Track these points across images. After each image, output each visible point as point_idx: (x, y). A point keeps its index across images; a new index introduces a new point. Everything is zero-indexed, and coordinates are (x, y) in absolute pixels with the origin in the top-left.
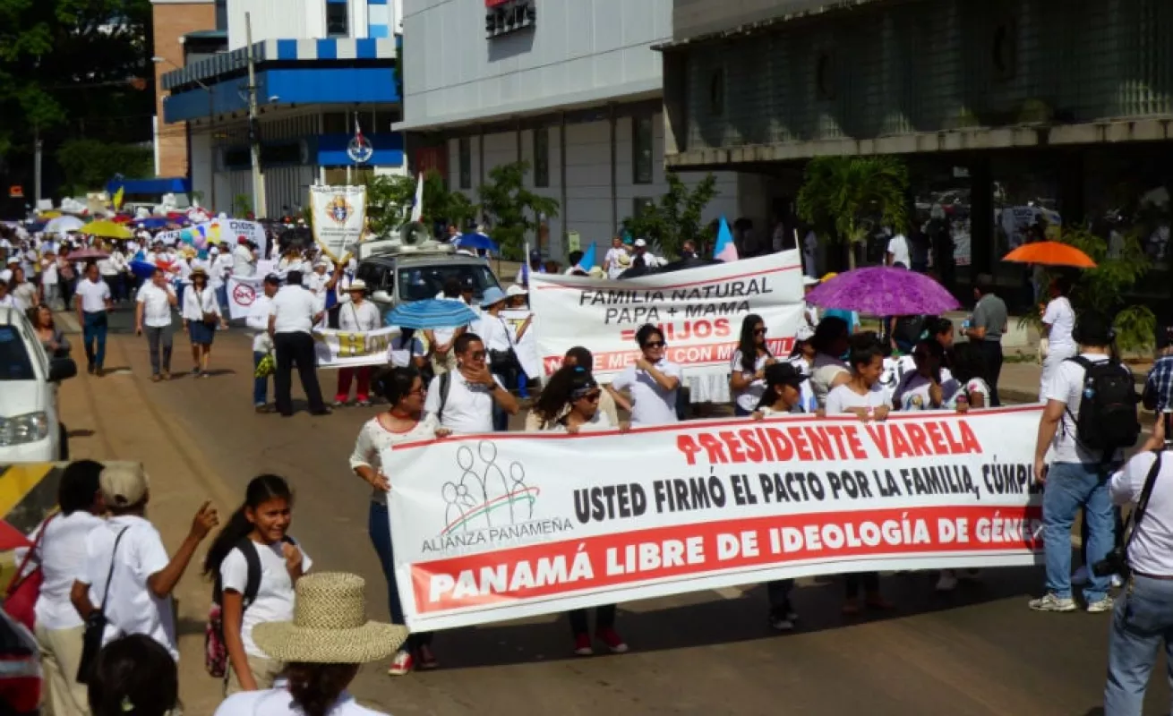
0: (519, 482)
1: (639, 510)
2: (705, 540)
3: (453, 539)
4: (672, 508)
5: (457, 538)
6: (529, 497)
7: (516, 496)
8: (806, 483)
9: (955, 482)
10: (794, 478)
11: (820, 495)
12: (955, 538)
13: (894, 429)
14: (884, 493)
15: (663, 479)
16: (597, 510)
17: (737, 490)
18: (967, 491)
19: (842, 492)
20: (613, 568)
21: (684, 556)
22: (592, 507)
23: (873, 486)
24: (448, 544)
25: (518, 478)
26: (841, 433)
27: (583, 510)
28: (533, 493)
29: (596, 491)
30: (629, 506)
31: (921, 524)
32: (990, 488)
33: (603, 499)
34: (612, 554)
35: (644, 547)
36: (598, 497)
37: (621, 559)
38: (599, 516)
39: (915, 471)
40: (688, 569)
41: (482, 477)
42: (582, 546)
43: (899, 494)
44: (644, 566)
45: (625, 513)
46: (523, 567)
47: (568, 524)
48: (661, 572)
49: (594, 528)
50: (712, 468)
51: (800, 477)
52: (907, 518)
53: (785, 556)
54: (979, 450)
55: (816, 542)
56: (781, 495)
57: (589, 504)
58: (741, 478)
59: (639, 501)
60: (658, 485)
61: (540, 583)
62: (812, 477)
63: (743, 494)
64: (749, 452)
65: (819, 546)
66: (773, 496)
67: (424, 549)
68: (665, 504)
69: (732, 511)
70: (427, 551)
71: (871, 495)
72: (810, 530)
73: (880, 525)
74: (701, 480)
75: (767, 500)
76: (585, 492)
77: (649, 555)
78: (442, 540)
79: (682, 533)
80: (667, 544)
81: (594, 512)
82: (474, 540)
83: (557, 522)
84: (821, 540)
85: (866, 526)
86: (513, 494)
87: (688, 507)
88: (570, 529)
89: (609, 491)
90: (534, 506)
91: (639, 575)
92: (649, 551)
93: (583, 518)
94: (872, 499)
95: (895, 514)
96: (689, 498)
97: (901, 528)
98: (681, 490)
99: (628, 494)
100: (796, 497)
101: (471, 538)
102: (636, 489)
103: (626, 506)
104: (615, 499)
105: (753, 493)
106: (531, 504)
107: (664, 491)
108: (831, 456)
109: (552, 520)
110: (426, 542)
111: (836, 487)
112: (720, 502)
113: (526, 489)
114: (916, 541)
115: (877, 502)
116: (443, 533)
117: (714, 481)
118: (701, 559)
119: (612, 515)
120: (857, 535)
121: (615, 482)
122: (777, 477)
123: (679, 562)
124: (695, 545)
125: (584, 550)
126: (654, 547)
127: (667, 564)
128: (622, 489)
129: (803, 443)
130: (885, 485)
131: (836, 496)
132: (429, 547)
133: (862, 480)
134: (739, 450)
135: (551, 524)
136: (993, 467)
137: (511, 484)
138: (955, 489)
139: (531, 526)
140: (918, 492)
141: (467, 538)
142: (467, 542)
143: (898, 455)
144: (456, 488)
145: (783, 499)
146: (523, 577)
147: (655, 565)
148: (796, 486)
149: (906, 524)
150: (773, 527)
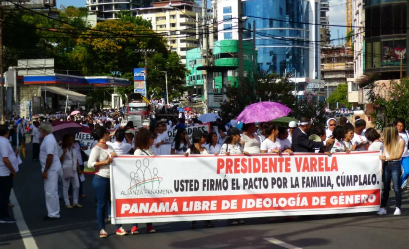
0: (156, 175)
1: (196, 189)
2: (217, 202)
3: (132, 191)
4: (208, 190)
5: (133, 191)
6: (159, 181)
7: (154, 180)
8: (262, 182)
9: (323, 182)
10: (258, 180)
11: (266, 187)
12: (319, 204)
13: (306, 159)
14: (292, 186)
15: (207, 179)
16: (182, 188)
17: (233, 184)
18: (328, 186)
19: (276, 186)
20: (185, 209)
21: (209, 207)
22: (180, 186)
23: (289, 184)
24: (130, 193)
25: (156, 174)
26: (283, 161)
27: (177, 187)
28: (160, 179)
29: (182, 181)
30: (193, 187)
31: (305, 199)
32: (338, 185)
33: (184, 184)
34: (185, 203)
35: (196, 202)
36: (183, 183)
37: (188, 206)
38: (182, 190)
39: (308, 178)
40: (210, 211)
41: (143, 171)
42: (175, 200)
43: (299, 187)
44: (195, 209)
45: (191, 190)
46: (155, 205)
47: (171, 192)
48: (201, 212)
49: (180, 194)
50: (225, 176)
51: (260, 179)
52: (299, 196)
53: (247, 210)
54: (337, 170)
55: (260, 205)
56: (251, 186)
57: (179, 185)
58: (236, 180)
59: (197, 186)
60: (204, 181)
61: (160, 211)
62: (265, 179)
63: (235, 186)
64: (242, 169)
65: (261, 206)
66: (247, 187)
67: (121, 194)
68: (206, 188)
69: (230, 192)
70: (122, 195)
71: (287, 187)
72: (259, 200)
73: (287, 199)
74: (220, 180)
75: (244, 188)
76: (178, 181)
77: (197, 206)
78: (128, 192)
79: (210, 199)
80: (204, 202)
81: (181, 188)
82: (139, 193)
83: (168, 190)
84: (262, 204)
85: (281, 199)
86: (153, 179)
87: (213, 190)
88: (171, 193)
89: (187, 181)
90: (160, 184)
91: (193, 212)
92: (198, 204)
93: (177, 190)
94: (287, 189)
95: (295, 195)
96: (215, 186)
97: (296, 200)
98: (212, 183)
99: (193, 183)
100: (256, 187)
101: (138, 192)
102: (196, 181)
103: (192, 187)
104: (189, 184)
105: (239, 185)
106: (159, 183)
107: (206, 183)
108: (275, 171)
109: (166, 189)
110: (122, 192)
111: (273, 184)
112: (226, 188)
113: (158, 178)
114: (302, 205)
115: (289, 190)
116: (129, 189)
117: (225, 180)
118: (215, 209)
119: (187, 190)
120: (277, 202)
121: (189, 178)
122: (251, 179)
123: (207, 209)
124: (214, 203)
125: (175, 201)
126: (199, 203)
127: (203, 209)
128: (191, 181)
129: (266, 165)
130: (294, 183)
131: (273, 187)
132: (123, 194)
133: (285, 181)
134: (238, 168)
135: (165, 191)
136: (342, 177)
137: (153, 175)
138: (322, 186)
139: (159, 191)
140: (307, 187)
141: (137, 192)
142: (137, 193)
143: (303, 170)
144: (135, 174)
145: (251, 188)
146: (154, 208)
147: (199, 209)
148: (257, 183)
149: (298, 199)
150: (244, 199)
